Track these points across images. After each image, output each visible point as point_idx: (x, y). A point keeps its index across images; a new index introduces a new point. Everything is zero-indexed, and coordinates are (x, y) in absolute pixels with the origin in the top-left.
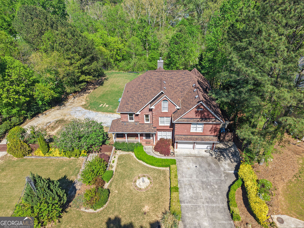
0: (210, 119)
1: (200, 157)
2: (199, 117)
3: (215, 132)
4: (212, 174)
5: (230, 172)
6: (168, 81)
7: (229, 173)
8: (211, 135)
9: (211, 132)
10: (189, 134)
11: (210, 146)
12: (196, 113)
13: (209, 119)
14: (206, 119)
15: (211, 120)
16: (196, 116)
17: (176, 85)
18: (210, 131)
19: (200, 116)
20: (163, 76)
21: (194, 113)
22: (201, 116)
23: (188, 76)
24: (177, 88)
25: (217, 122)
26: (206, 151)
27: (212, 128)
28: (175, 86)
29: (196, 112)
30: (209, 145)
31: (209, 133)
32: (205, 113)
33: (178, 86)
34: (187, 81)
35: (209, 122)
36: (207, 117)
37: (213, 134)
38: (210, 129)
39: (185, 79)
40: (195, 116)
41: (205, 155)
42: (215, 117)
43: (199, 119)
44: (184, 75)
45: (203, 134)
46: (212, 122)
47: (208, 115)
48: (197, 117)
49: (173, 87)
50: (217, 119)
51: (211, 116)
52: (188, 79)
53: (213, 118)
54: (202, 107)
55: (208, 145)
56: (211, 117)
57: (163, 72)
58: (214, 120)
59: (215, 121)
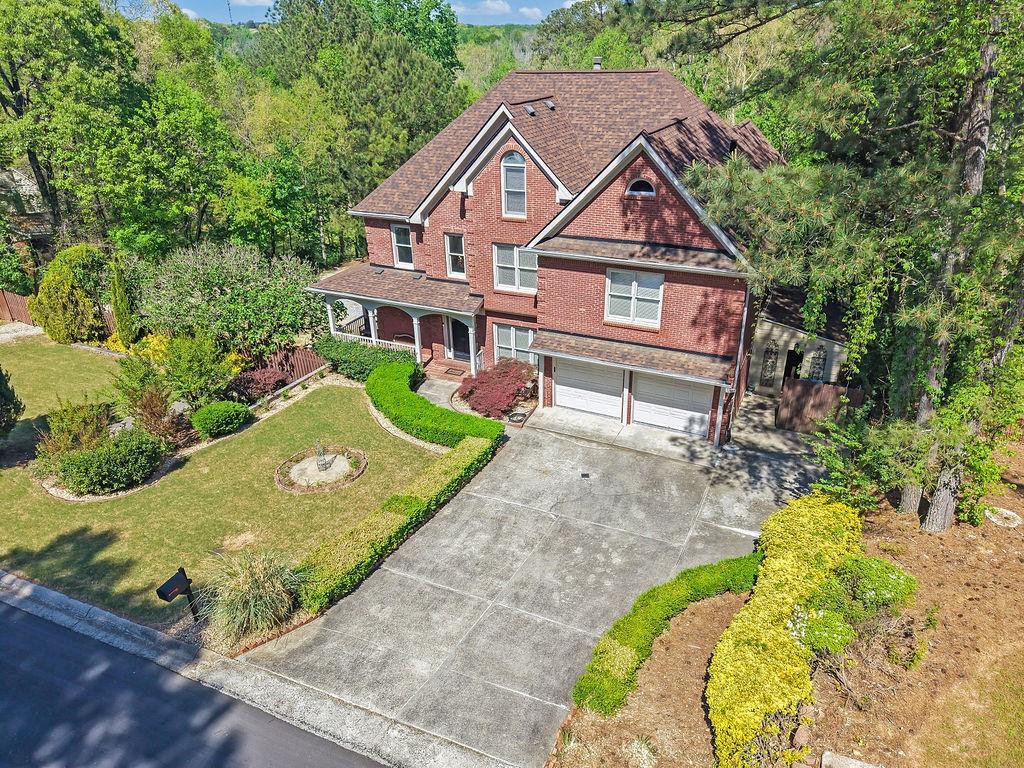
0: (692, 253)
1: (630, 450)
2: (641, 237)
3: (717, 335)
4: (641, 516)
5: (739, 530)
6: (573, 109)
7: (730, 532)
8: (702, 349)
9: (697, 332)
10: (596, 330)
11: (702, 421)
12: (624, 214)
13: (686, 248)
14: (671, 247)
15: (694, 257)
16: (627, 228)
17: (598, 126)
18: (694, 323)
19: (643, 227)
20: (560, 88)
21: (617, 211)
22: (648, 231)
23: (664, 90)
24: (601, 137)
25: (723, 268)
26: (674, 440)
27: (703, 308)
28: (595, 129)
29: (627, 204)
30: (698, 415)
31: (688, 337)
32: (669, 215)
33: (610, 128)
34: (652, 110)
35: (682, 262)
36: (677, 240)
37: (710, 347)
38: (693, 312)
39: (645, 103)
40: (620, 225)
41: (660, 450)
42: (715, 241)
43: (637, 248)
44: (645, 86)
45: (662, 341)
46: (699, 264)
47: (681, 227)
48: (630, 236)
49: (586, 133)
50: (726, 252)
51: (694, 235)
52: (659, 103)
53: (707, 244)
54: (649, 175)
55: (690, 414)
56: (696, 242)
57: (564, 76)
58: (711, 255)
59: (713, 260)
